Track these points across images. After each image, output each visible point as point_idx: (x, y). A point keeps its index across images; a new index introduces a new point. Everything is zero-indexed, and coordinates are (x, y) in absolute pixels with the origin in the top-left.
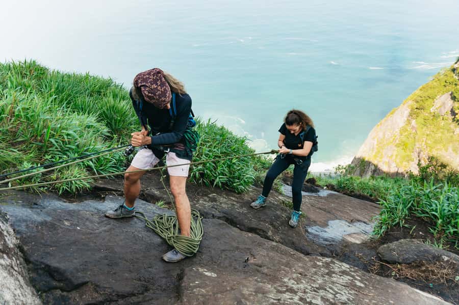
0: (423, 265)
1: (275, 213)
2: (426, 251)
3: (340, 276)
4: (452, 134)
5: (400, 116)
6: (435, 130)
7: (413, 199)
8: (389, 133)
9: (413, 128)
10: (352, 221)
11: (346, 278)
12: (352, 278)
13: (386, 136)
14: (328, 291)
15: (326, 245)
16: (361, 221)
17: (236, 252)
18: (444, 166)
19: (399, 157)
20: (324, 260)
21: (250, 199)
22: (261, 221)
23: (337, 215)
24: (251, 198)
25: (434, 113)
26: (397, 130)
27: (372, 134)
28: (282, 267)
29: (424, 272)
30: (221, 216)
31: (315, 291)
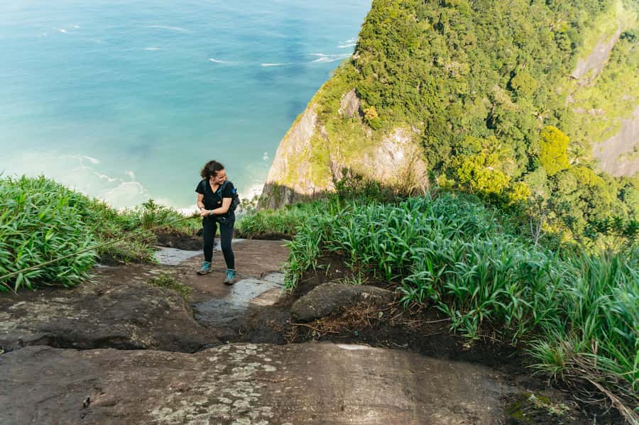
0: (344, 311)
1: (138, 303)
2: (345, 293)
3: (243, 367)
4: (364, 137)
5: (307, 124)
6: (347, 135)
7: (321, 231)
8: (299, 147)
9: (324, 136)
10: (262, 276)
11: (252, 367)
12: (259, 364)
13: (297, 150)
14: (222, 403)
15: (227, 323)
16: (274, 271)
17: (67, 396)
18: (359, 177)
19: (315, 174)
20: (220, 350)
21: (93, 292)
22: (116, 322)
23: (241, 272)
24: (95, 290)
25: (343, 115)
26: (307, 141)
27: (279, 151)
28: (151, 391)
29: (346, 319)
30: (37, 338)
31: (201, 412)
